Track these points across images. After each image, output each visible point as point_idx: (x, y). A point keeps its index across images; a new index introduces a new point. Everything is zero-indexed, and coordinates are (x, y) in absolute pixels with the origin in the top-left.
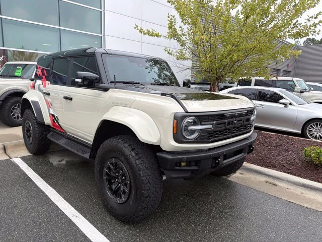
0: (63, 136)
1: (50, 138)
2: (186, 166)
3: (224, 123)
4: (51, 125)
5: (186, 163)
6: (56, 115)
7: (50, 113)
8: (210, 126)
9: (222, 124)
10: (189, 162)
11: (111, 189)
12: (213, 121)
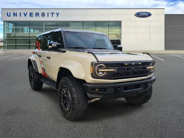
0: (47, 79)
1: (42, 81)
2: (99, 91)
3: (124, 69)
4: (43, 74)
5: (99, 90)
6: (44, 68)
7: (41, 67)
8: (114, 70)
9: (122, 69)
10: (100, 89)
11: (63, 102)
12: (116, 67)
